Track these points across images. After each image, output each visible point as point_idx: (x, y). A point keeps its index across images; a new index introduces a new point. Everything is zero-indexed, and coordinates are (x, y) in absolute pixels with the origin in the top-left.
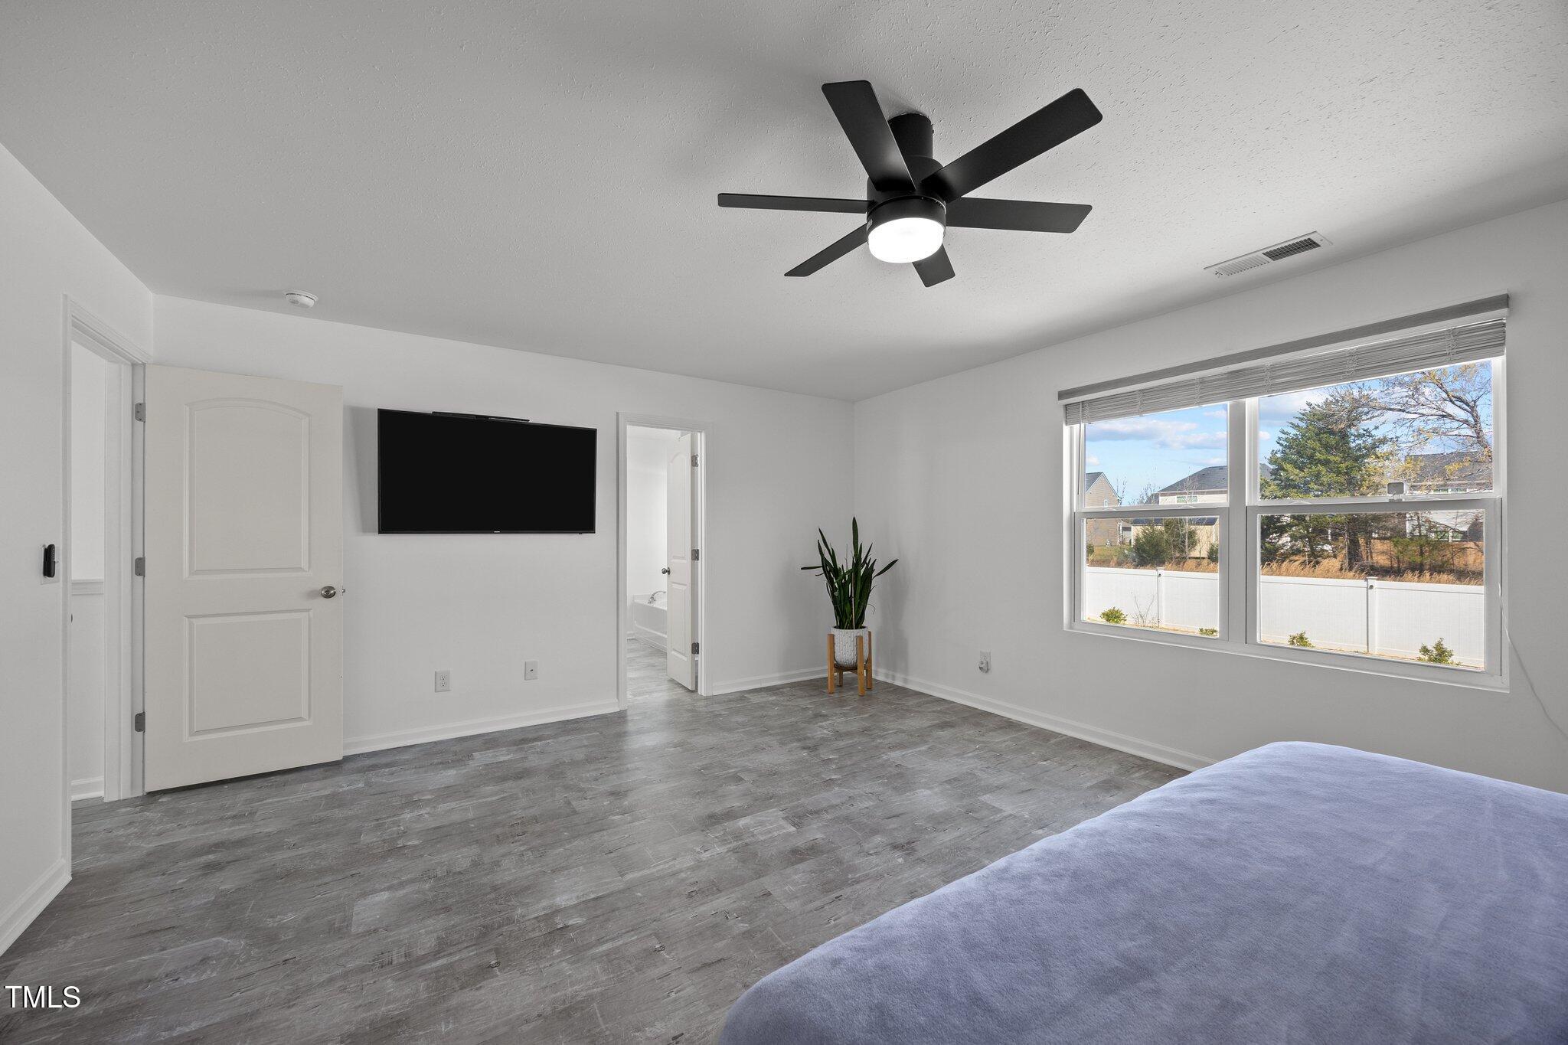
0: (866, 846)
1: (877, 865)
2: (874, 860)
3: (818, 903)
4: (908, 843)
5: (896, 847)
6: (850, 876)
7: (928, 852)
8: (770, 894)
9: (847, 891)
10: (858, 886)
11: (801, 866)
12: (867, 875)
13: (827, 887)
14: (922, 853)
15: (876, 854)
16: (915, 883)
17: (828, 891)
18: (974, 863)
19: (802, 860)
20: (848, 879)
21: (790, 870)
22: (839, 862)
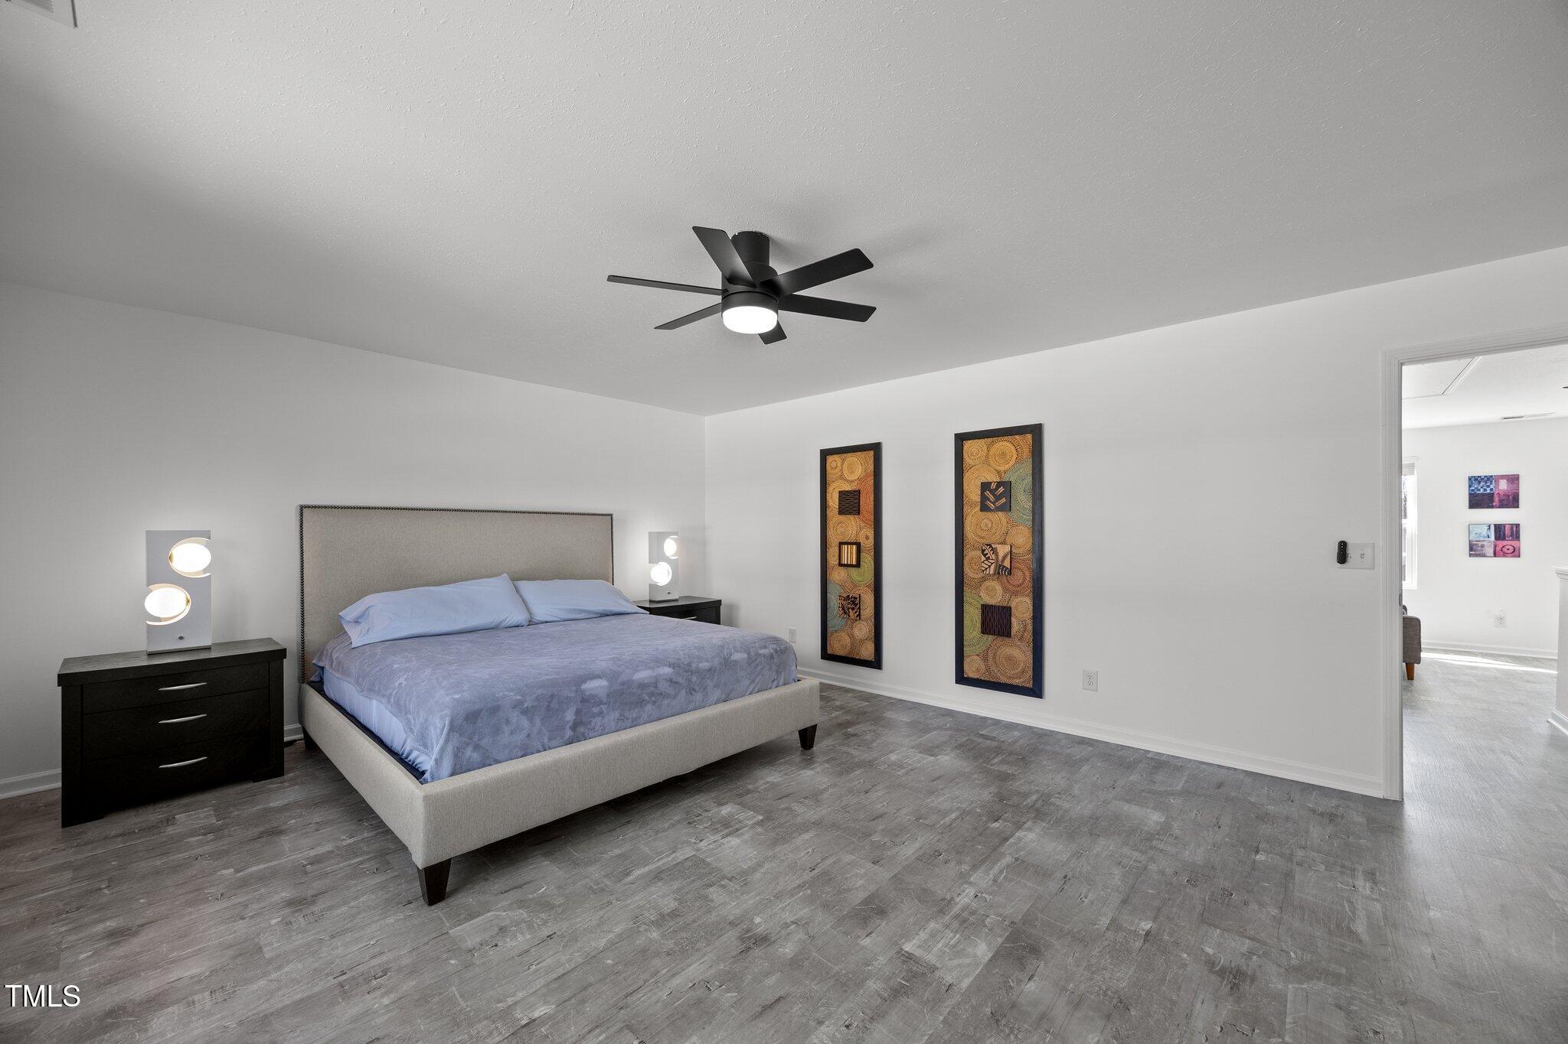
0: (801, 935)
1: (783, 909)
2: (788, 917)
3: (828, 862)
4: (748, 949)
5: (763, 940)
6: (809, 892)
7: (724, 938)
8: (873, 863)
9: (807, 876)
10: (798, 882)
11: (862, 895)
12: (792, 896)
13: (826, 878)
14: (731, 936)
15: (786, 925)
16: (742, 894)
17: (825, 873)
18: (672, 929)
19: (867, 901)
20: (810, 887)
21: (872, 888)
22: (826, 906)
